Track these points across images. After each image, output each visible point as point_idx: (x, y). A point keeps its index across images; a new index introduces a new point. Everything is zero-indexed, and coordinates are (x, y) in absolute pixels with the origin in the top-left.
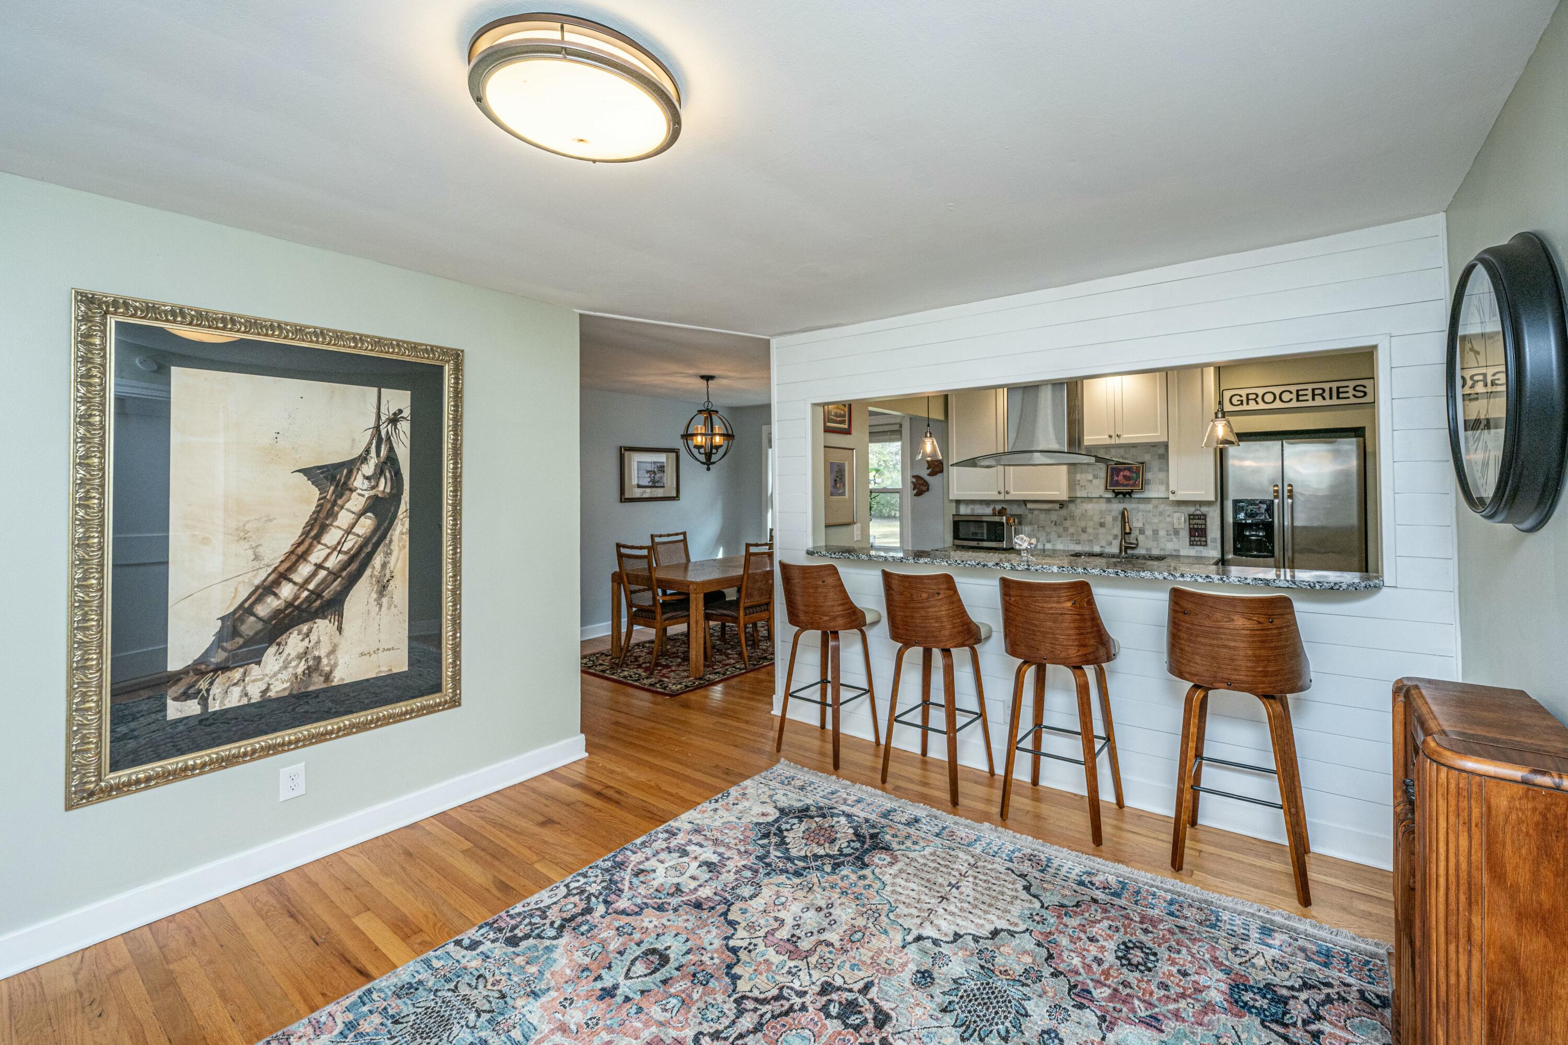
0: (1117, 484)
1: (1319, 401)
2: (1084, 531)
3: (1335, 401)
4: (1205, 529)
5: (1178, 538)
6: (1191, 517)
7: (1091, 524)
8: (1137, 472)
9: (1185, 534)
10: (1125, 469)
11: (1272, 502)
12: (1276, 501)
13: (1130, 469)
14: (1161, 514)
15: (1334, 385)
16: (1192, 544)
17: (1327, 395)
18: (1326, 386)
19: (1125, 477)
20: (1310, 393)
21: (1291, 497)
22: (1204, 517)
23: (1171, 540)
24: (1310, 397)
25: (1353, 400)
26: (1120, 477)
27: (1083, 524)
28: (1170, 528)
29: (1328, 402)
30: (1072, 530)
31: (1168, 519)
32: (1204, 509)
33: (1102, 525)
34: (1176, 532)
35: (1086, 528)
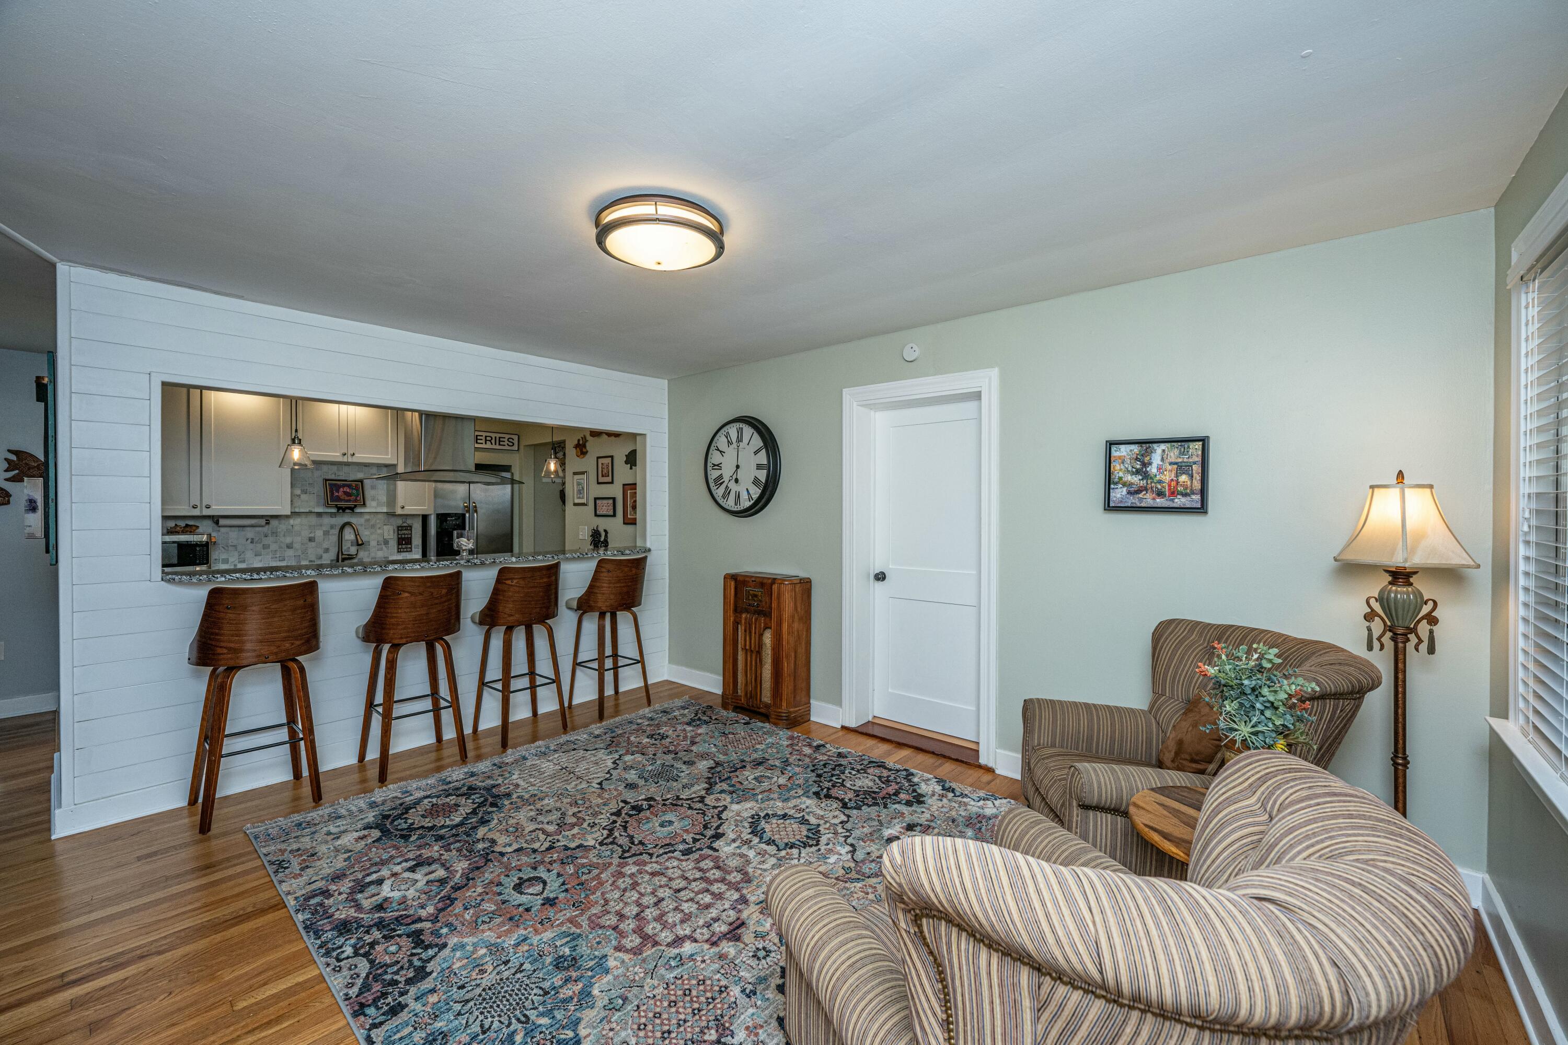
0: (338, 499)
1: (488, 445)
2: (289, 546)
3: (498, 447)
4: (411, 538)
5: (388, 548)
6: (400, 528)
7: (299, 539)
8: (357, 489)
9: (393, 544)
10: (344, 486)
11: (464, 515)
12: (467, 515)
13: (349, 486)
14: (373, 526)
15: (498, 435)
16: (399, 551)
17: (493, 441)
18: (493, 435)
19: (345, 493)
20: (483, 438)
21: (476, 511)
22: (410, 528)
23: (381, 549)
24: (483, 441)
25: (507, 447)
26: (340, 493)
27: (288, 540)
28: (381, 539)
29: (494, 447)
30: (274, 547)
31: (379, 531)
32: (409, 522)
33: (311, 540)
34: (386, 542)
35: (292, 543)
